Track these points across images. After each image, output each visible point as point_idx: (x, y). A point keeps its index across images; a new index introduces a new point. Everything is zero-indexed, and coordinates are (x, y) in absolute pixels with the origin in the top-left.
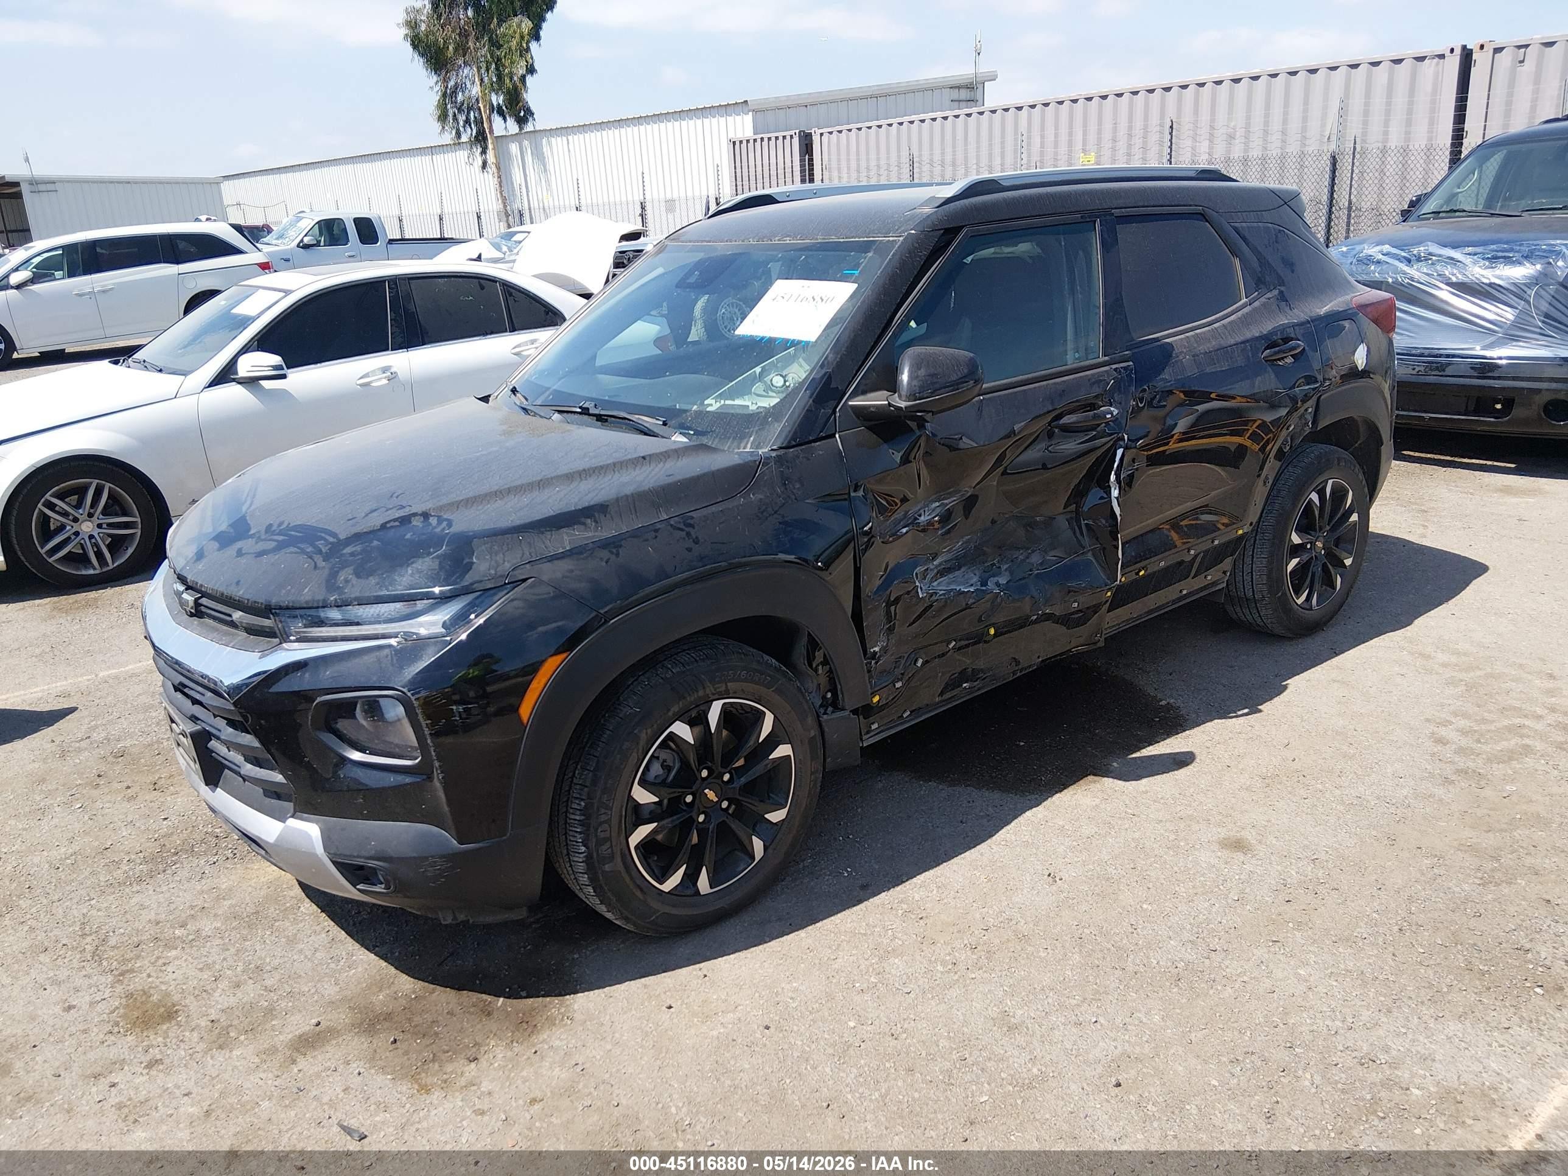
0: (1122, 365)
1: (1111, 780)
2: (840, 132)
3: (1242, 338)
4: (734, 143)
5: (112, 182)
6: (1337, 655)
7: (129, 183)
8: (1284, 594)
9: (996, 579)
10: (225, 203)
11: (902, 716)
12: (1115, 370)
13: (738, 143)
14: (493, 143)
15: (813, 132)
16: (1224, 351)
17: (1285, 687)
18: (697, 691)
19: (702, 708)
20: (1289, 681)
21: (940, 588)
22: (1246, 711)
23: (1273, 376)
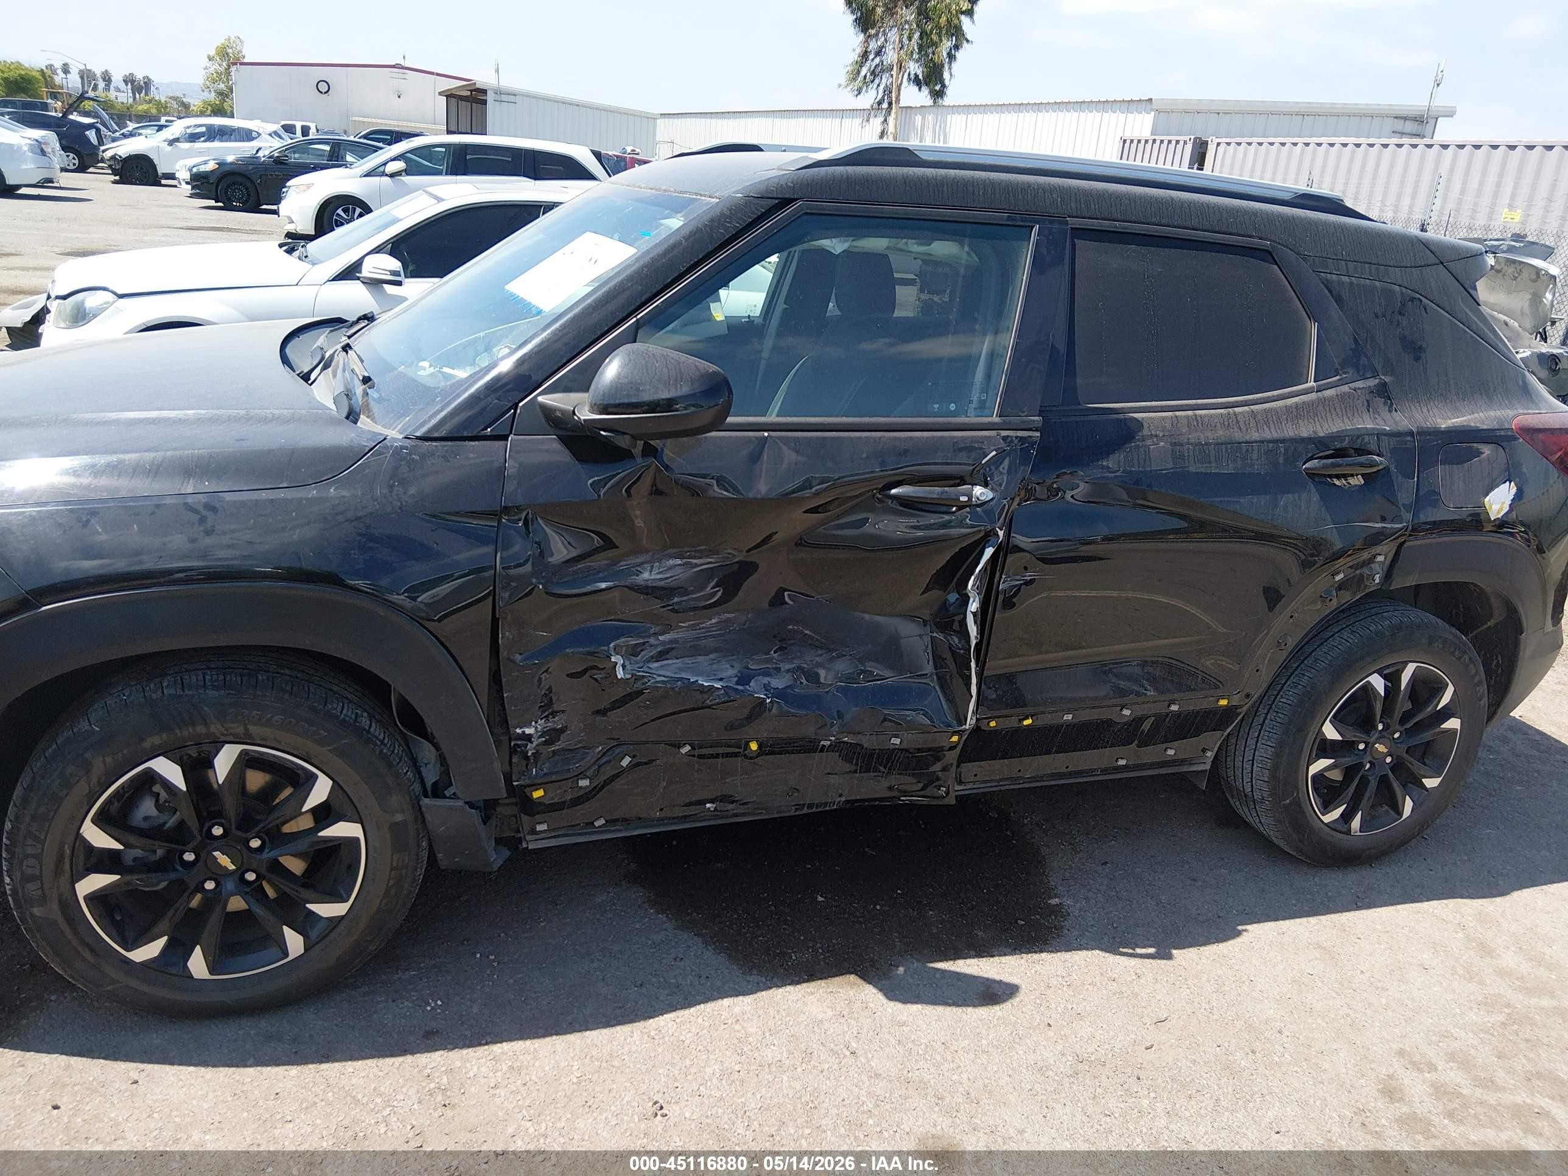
0: (1020, 434)
1: (875, 991)
2: (1239, 144)
3: (1275, 435)
4: (1125, 141)
5: (563, 103)
6: (1358, 908)
7: (578, 105)
8: (1297, 803)
9: (766, 680)
10: (658, 139)
11: (592, 823)
12: (1005, 438)
13: (1128, 142)
14: (896, 113)
15: (1210, 140)
16: (1233, 447)
17: (1239, 934)
18: (194, 725)
19: (206, 748)
20: (1248, 927)
21: (660, 672)
22: (1152, 950)
23: (1316, 497)
